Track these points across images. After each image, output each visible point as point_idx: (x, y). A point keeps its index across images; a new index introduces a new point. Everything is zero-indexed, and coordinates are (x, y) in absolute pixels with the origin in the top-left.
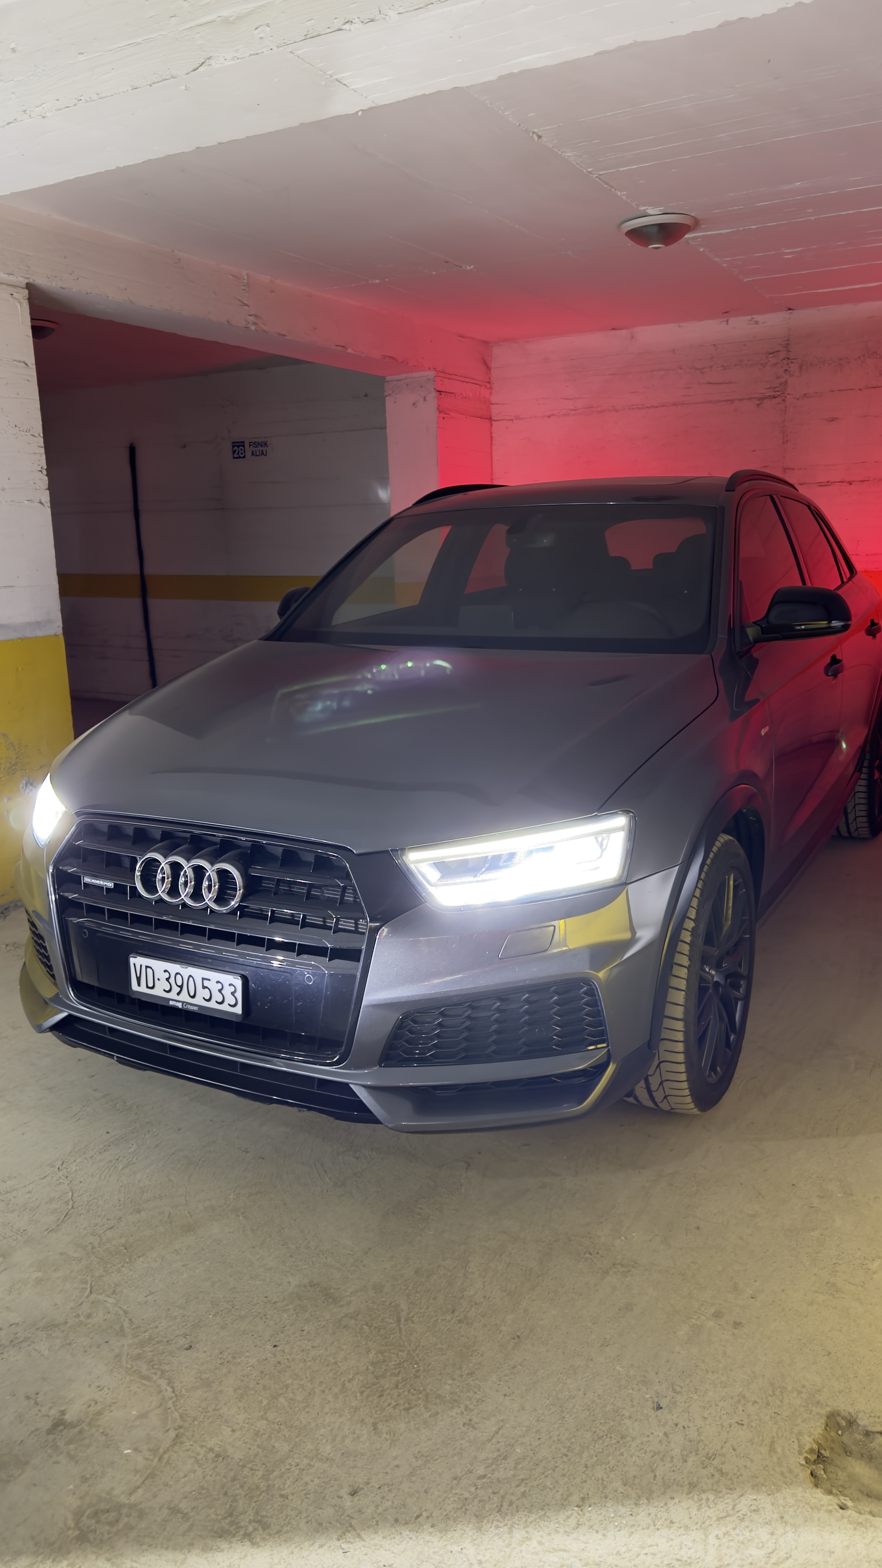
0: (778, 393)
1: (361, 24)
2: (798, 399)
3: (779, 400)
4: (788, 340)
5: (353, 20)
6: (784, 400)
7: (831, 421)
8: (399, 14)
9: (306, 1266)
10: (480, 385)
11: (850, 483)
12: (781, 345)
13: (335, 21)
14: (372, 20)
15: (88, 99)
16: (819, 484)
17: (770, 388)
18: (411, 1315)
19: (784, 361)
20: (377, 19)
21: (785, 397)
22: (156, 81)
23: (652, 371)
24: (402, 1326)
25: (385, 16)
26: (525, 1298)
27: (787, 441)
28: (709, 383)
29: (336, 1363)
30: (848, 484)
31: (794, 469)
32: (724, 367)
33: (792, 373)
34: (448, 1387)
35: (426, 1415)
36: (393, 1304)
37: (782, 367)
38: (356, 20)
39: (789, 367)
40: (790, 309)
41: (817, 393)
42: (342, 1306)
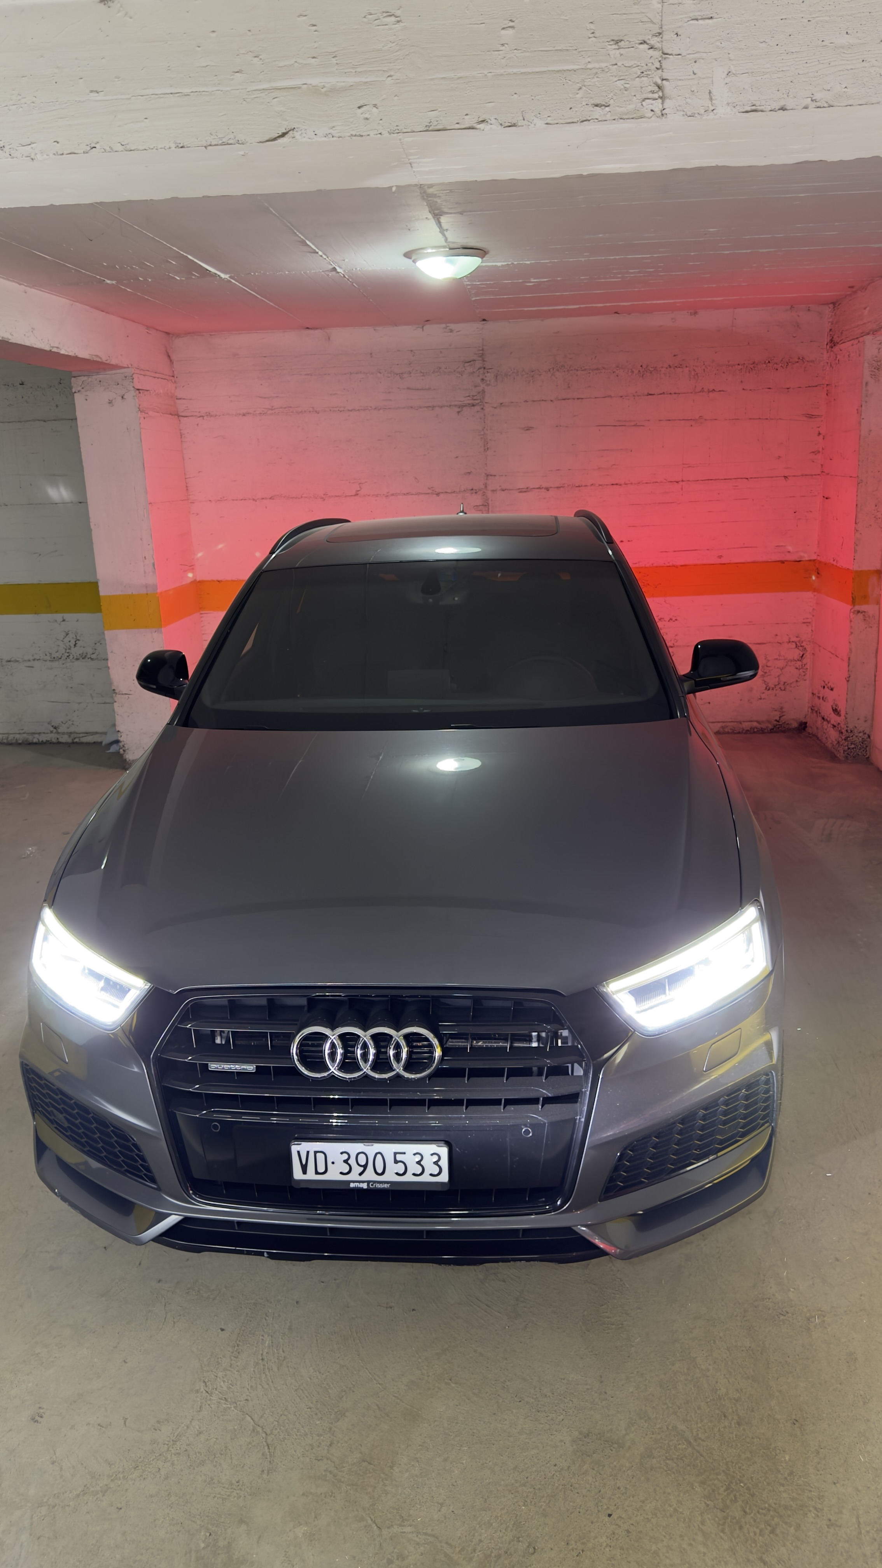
0: (477, 402)
1: (500, 127)
2: (495, 408)
3: (477, 408)
4: (483, 350)
5: (489, 121)
6: (482, 409)
7: (527, 430)
8: (547, 124)
9: (562, 1417)
10: (167, 380)
11: (547, 489)
12: (476, 354)
13: (466, 117)
14: (514, 125)
15: (108, 149)
16: (520, 490)
17: (469, 396)
18: (695, 1434)
19: (480, 370)
20: (520, 124)
21: (484, 406)
22: (213, 143)
23: (351, 374)
24: (697, 1448)
25: (530, 124)
26: (769, 1379)
27: (488, 448)
28: (408, 388)
29: (675, 1510)
30: (545, 490)
31: (495, 476)
32: (423, 373)
33: (488, 382)
34: (785, 1495)
35: (792, 1530)
36: (670, 1428)
37: (479, 376)
38: (493, 121)
39: (486, 377)
40: (484, 320)
41: (512, 402)
42: (629, 1448)
